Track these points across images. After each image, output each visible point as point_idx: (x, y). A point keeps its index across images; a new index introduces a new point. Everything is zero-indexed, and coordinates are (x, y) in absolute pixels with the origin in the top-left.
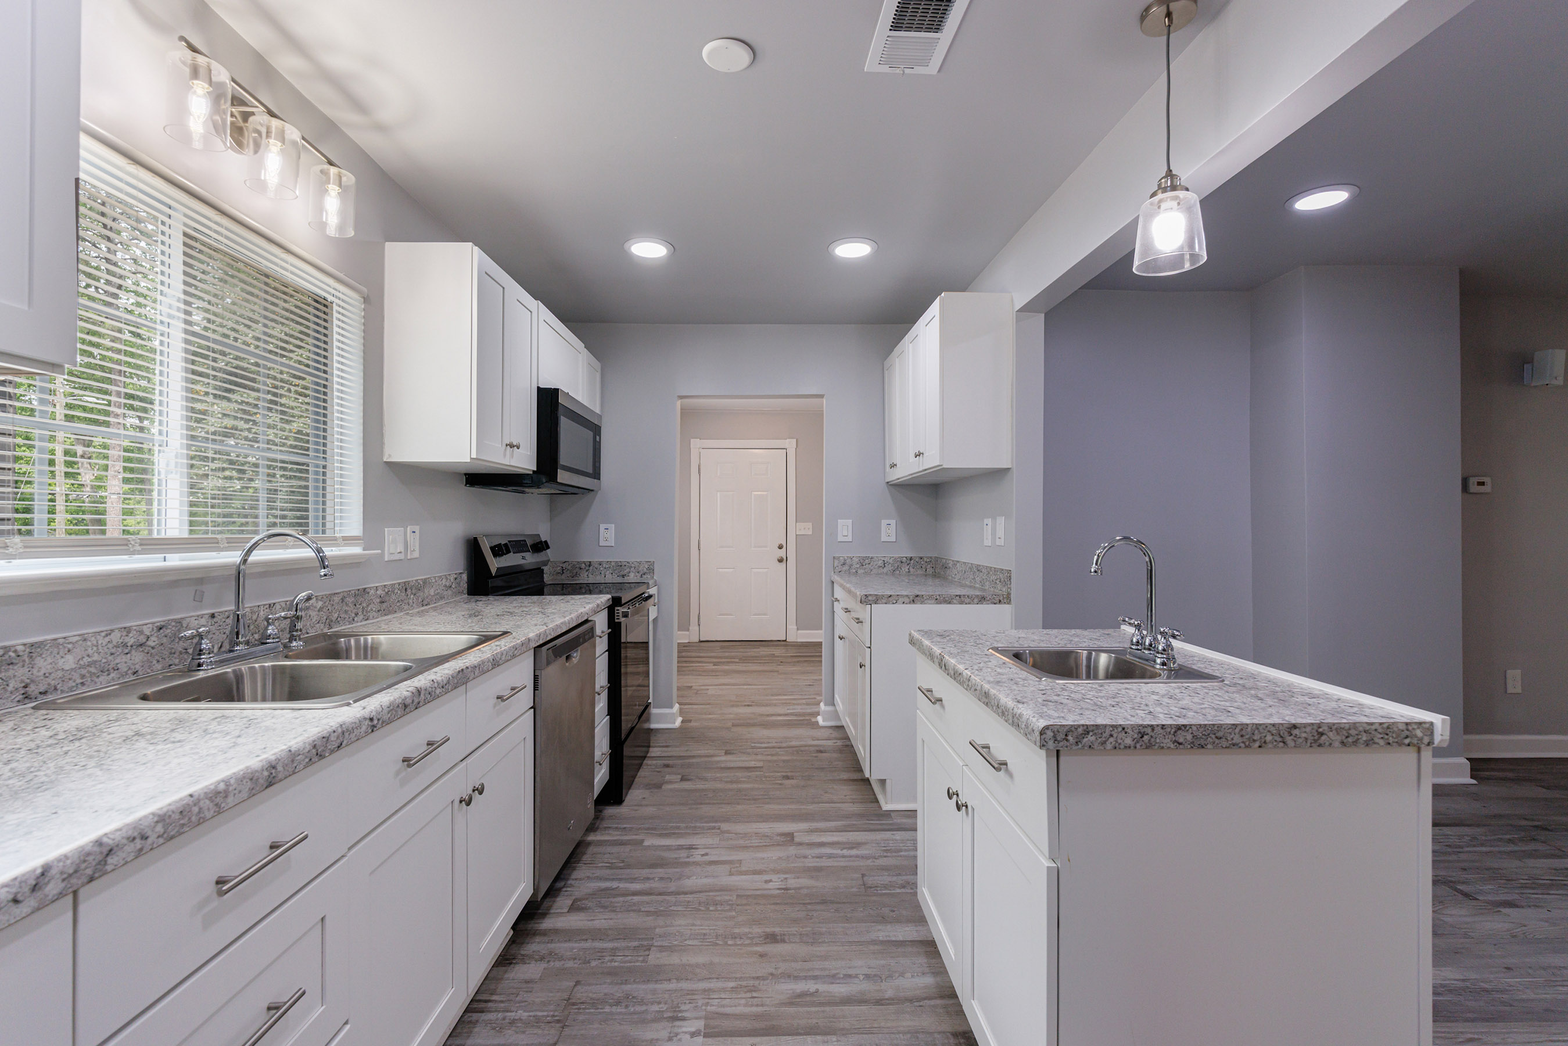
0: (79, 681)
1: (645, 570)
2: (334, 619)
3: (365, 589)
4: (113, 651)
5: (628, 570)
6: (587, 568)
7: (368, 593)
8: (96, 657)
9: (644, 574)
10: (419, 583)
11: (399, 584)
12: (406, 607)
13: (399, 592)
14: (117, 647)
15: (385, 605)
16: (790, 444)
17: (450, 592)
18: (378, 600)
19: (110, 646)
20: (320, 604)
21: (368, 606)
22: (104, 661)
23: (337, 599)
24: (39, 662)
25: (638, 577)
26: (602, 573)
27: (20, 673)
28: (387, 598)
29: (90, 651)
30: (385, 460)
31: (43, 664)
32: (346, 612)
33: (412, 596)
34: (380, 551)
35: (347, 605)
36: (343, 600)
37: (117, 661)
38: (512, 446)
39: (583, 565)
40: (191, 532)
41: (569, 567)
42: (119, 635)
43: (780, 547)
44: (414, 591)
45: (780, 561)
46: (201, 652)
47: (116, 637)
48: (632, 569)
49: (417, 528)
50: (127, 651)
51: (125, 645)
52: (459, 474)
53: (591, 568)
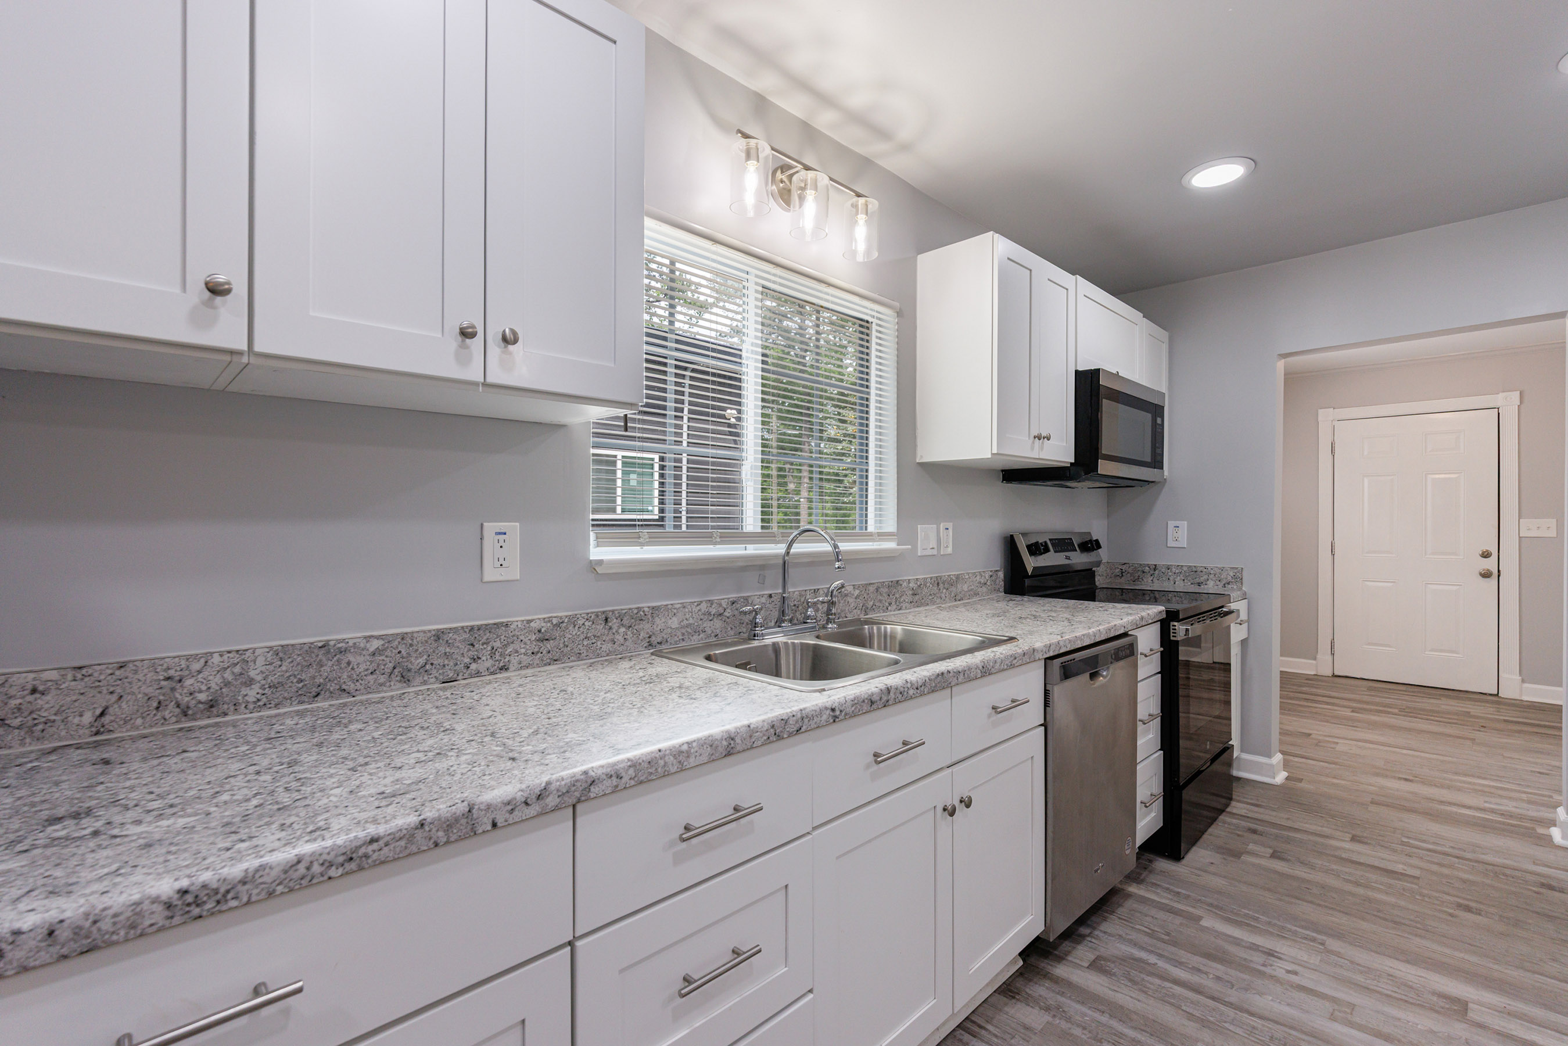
0: (681, 637)
1: (1229, 578)
2: (869, 607)
3: (898, 581)
4: (702, 617)
5: (1206, 577)
6: (1152, 572)
7: (901, 585)
8: (691, 621)
9: (1228, 584)
10: (951, 579)
11: (931, 578)
12: (938, 601)
13: (931, 586)
14: (705, 614)
15: (917, 597)
16: (1509, 402)
17: (984, 589)
18: (911, 592)
19: (700, 613)
20: (857, 592)
21: (901, 597)
22: (696, 624)
23: (872, 589)
24: (657, 620)
25: (1220, 586)
26: (1171, 578)
27: (646, 627)
28: (919, 592)
29: (687, 616)
30: (918, 461)
31: (659, 622)
32: (880, 601)
33: (944, 591)
34: (910, 547)
35: (881, 595)
36: (877, 590)
37: (705, 625)
38: (1039, 437)
39: (1147, 568)
40: (763, 527)
41: (1130, 570)
42: (706, 606)
43: (1486, 555)
44: (946, 586)
45: (1486, 575)
46: (756, 625)
47: (704, 607)
48: (1212, 576)
49: (950, 525)
50: (711, 618)
51: (710, 614)
52: (998, 471)
53: (1157, 572)
